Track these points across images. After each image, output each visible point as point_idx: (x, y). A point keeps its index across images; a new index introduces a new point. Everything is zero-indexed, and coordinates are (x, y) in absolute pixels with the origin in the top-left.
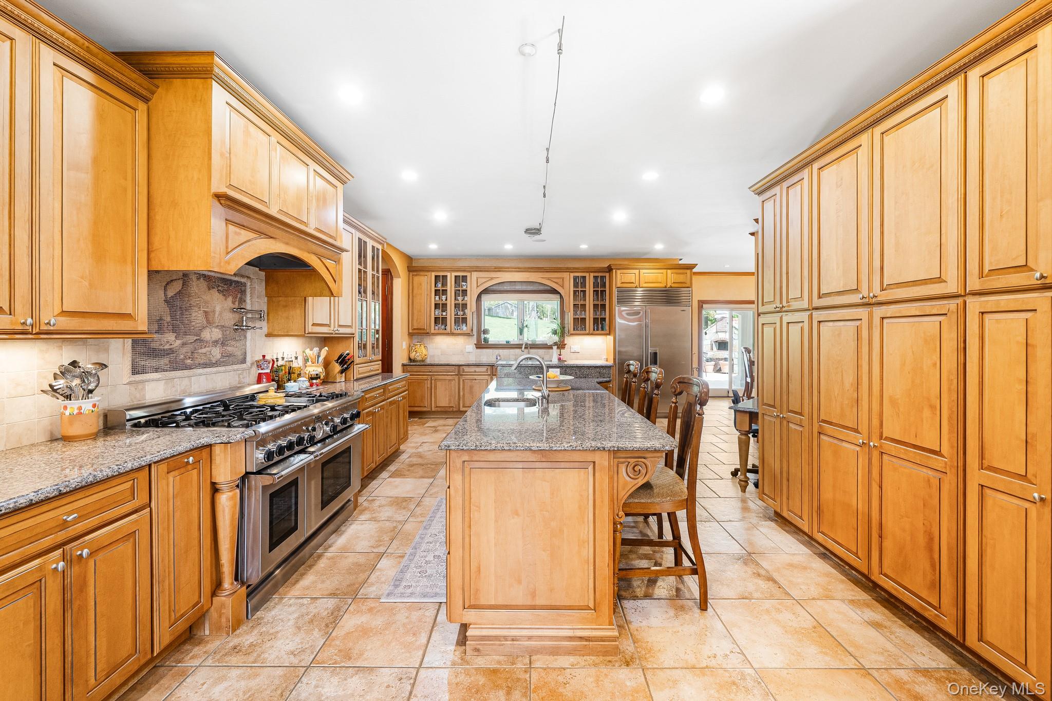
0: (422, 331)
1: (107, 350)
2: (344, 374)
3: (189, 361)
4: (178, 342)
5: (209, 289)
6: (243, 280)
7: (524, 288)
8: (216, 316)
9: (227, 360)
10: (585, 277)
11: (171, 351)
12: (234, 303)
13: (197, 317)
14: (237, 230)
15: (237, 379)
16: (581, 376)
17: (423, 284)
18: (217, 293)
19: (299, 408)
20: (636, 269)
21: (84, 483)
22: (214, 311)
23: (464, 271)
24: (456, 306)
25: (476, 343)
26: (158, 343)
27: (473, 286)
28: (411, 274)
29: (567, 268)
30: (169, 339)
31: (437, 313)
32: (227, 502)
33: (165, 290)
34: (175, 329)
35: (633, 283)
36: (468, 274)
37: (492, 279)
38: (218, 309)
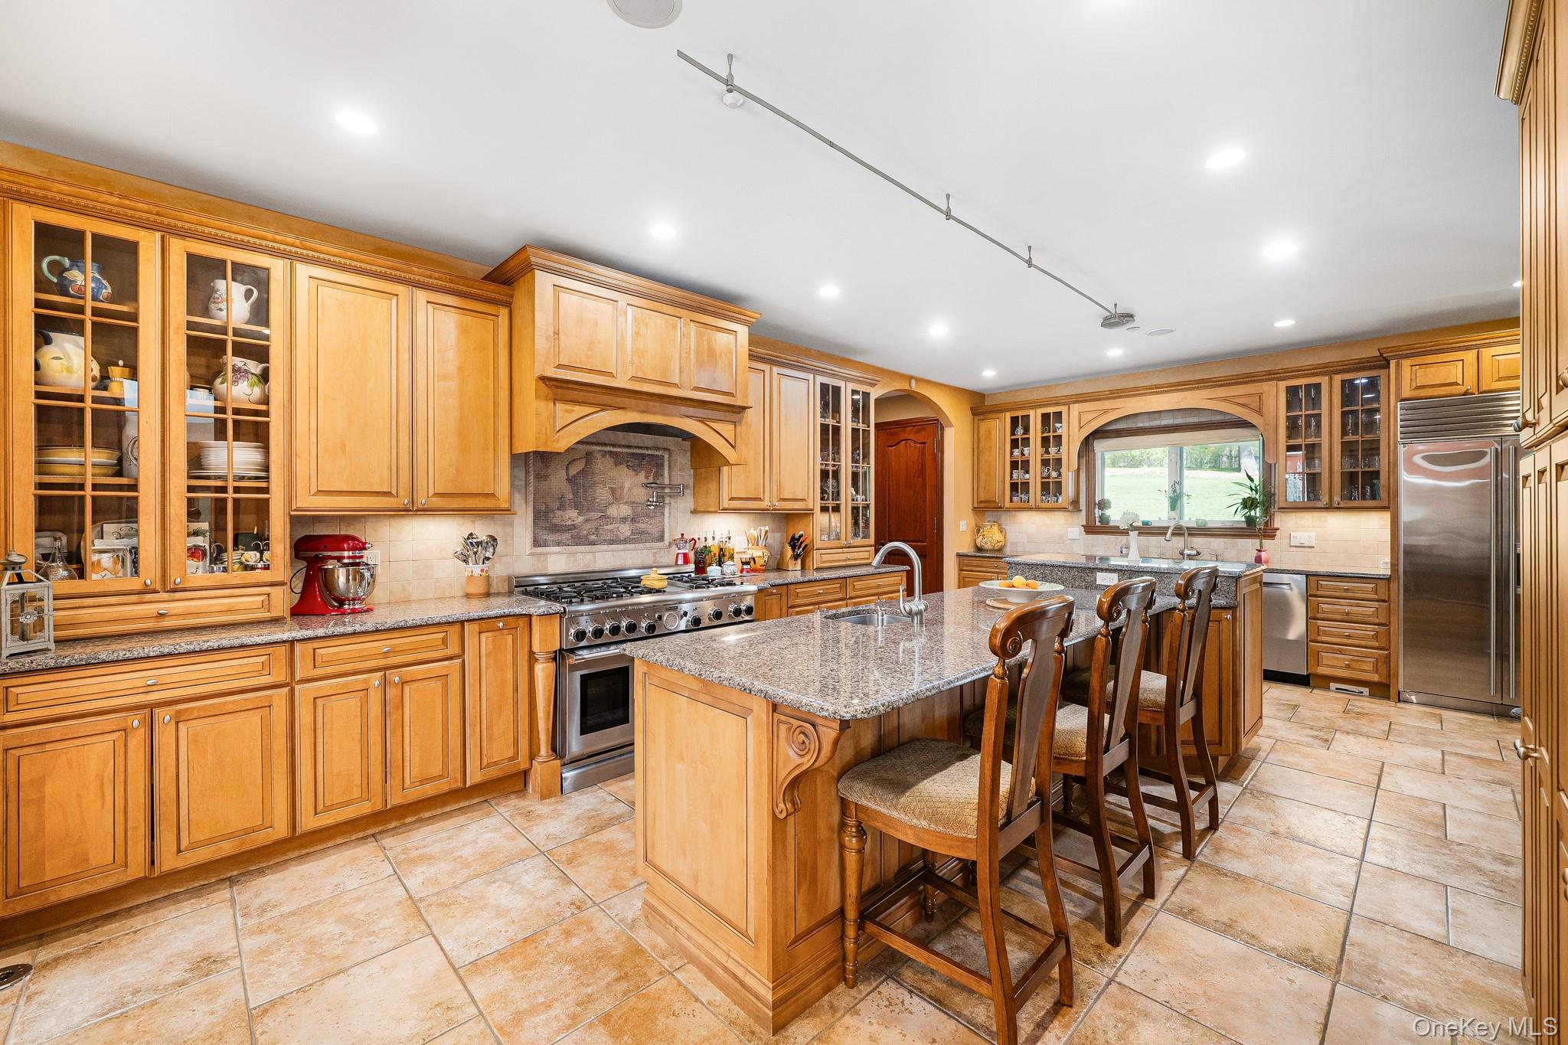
0: (992, 505)
1: (512, 525)
2: (799, 561)
3: (593, 537)
4: (581, 519)
5: (616, 465)
6: (659, 453)
7: (1179, 420)
8: (625, 491)
9: (638, 537)
10: (1318, 386)
11: (574, 527)
12: (647, 478)
13: (602, 494)
14: (568, 407)
15: (653, 558)
16: (1165, 591)
17: (993, 433)
18: (626, 469)
19: (658, 591)
20: (1468, 348)
21: (396, 626)
22: (622, 488)
23: (1057, 404)
24: (1045, 463)
25: (1084, 524)
26: (560, 519)
27: (1073, 429)
28: (976, 418)
29: (1270, 373)
30: (572, 516)
31: (1015, 475)
32: (543, 671)
33: (567, 469)
34: (577, 506)
35: (1456, 384)
36: (1063, 409)
37: (1106, 411)
38: (627, 484)
